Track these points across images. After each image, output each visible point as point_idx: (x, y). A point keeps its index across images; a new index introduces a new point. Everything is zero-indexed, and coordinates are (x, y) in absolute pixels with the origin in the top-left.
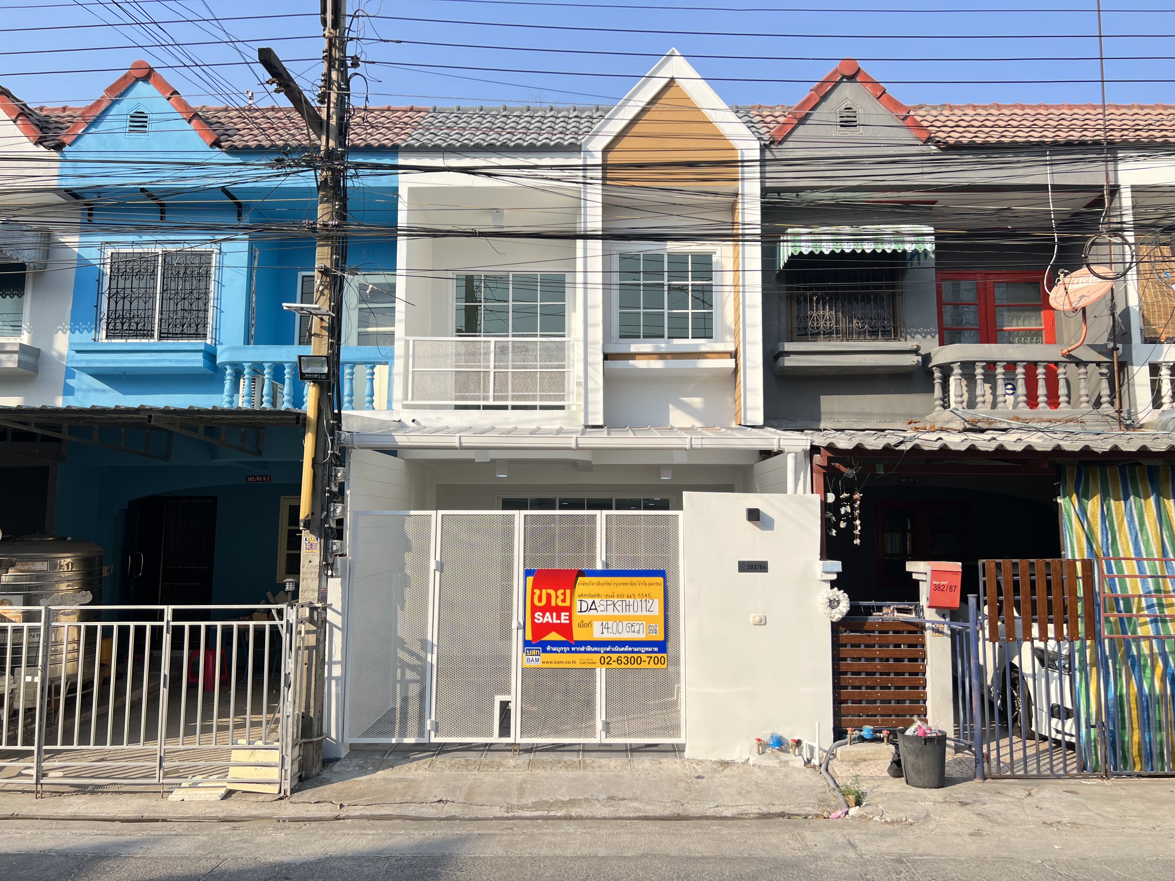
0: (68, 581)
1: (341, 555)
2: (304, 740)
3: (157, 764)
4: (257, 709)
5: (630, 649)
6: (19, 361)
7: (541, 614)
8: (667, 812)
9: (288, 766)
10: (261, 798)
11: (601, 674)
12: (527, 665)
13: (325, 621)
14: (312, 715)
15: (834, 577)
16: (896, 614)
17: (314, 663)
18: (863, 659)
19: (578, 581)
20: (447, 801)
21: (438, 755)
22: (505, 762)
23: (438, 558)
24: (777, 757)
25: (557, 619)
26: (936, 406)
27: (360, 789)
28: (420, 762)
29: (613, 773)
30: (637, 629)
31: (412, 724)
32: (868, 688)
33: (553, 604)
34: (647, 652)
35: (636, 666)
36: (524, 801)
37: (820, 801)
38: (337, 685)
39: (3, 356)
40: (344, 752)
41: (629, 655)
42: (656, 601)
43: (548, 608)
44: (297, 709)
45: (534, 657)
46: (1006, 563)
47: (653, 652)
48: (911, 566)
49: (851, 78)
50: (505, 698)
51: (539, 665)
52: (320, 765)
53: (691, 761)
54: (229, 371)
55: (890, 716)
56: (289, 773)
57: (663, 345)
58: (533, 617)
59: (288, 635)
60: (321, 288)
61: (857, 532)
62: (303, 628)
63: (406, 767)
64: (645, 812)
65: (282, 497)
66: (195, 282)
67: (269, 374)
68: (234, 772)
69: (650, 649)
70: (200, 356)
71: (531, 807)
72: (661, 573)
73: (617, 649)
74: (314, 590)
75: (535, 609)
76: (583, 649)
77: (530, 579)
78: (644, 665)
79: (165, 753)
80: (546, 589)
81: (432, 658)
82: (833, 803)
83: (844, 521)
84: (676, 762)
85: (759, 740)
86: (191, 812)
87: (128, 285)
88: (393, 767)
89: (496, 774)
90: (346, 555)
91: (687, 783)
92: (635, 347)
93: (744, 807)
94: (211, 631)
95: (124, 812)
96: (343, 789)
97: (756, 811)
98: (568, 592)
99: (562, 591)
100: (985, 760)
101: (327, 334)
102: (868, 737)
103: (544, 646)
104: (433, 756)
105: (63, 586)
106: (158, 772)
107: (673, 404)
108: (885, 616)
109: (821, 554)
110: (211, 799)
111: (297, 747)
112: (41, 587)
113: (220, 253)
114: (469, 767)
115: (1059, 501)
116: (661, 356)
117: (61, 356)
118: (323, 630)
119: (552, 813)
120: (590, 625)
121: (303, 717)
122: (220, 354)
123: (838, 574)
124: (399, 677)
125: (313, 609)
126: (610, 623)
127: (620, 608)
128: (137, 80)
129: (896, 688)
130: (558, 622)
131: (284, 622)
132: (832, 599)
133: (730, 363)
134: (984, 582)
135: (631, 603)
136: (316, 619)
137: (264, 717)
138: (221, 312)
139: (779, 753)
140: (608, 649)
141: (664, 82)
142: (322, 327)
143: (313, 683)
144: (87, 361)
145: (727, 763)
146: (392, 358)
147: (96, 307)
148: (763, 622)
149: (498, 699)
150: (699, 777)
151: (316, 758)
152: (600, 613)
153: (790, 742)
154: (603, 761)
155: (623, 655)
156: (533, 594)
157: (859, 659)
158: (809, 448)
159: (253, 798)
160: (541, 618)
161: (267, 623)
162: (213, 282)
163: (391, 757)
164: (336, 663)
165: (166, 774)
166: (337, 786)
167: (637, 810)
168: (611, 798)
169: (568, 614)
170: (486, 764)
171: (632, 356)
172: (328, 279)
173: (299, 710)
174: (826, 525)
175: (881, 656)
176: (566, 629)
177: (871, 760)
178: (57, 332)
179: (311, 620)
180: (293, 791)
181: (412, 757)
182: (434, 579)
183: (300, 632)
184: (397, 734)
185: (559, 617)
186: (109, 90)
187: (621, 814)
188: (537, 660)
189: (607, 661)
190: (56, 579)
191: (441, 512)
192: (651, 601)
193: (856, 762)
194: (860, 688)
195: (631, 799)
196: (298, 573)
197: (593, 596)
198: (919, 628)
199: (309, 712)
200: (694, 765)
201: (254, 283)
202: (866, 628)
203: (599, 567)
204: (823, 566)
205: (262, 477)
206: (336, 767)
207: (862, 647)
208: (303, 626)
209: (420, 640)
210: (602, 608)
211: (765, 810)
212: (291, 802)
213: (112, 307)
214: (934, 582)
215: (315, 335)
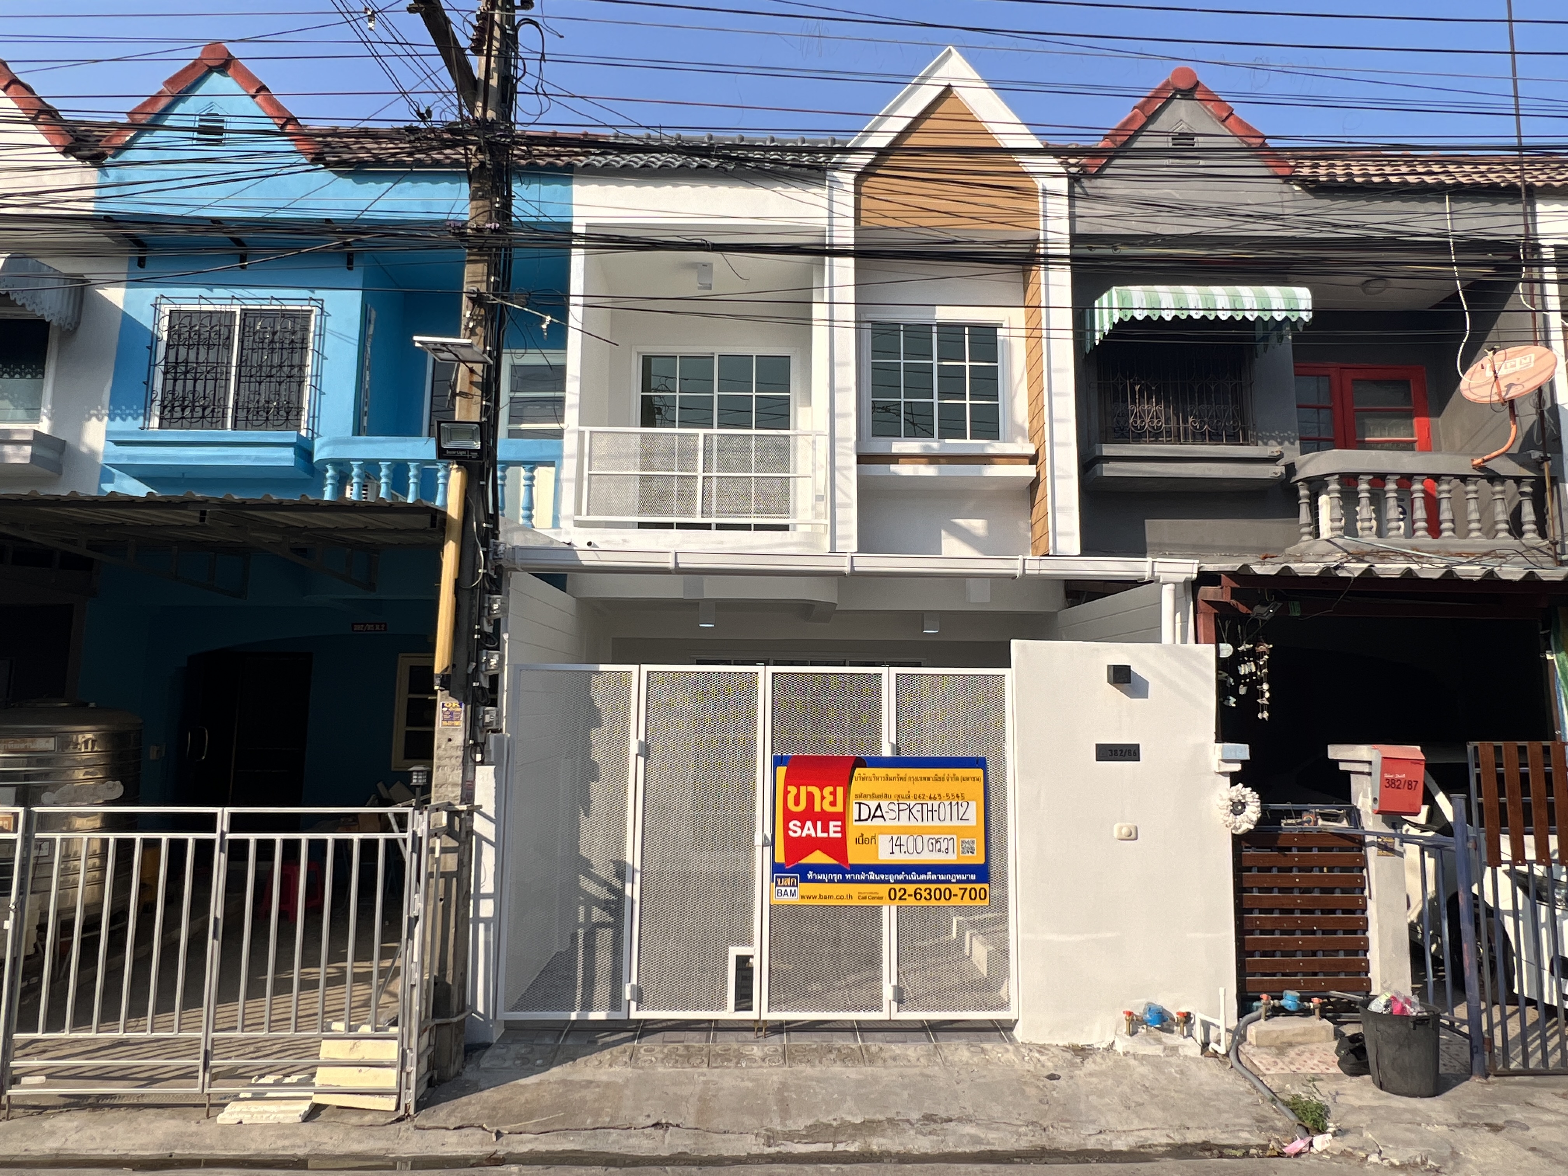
0: (86, 766)
1: (494, 731)
2: (438, 1021)
3: (200, 1062)
4: (363, 953)
5: (934, 877)
6: (33, 455)
7: (798, 824)
8: (1023, 1144)
9: (411, 1068)
10: (368, 1118)
11: (889, 915)
12: (777, 901)
13: (471, 832)
14: (449, 980)
15: (1237, 767)
16: (1320, 822)
17: (454, 898)
18: (1276, 890)
19: (856, 774)
20: (668, 1125)
21: (640, 1037)
22: (746, 1050)
23: (642, 737)
24: (1159, 1041)
25: (823, 831)
26: (1303, 534)
27: (527, 1102)
28: (616, 1050)
29: (916, 1071)
30: (944, 846)
31: (602, 991)
32: (1283, 932)
33: (817, 808)
34: (959, 882)
35: (943, 902)
36: (793, 1125)
37: (1258, 1121)
38: (487, 929)
39: (9, 449)
40: (496, 1034)
41: (933, 887)
42: (973, 804)
43: (809, 815)
44: (426, 970)
45: (788, 889)
46: (1509, 747)
47: (968, 881)
48: (1335, 752)
49: (1188, 94)
50: (744, 951)
51: (795, 900)
52: (461, 1057)
53: (1030, 1047)
54: (330, 473)
55: (1315, 974)
56: (413, 1077)
57: (935, 445)
58: (786, 829)
59: (415, 856)
60: (471, 325)
61: (1263, 701)
62: (437, 844)
63: (593, 1059)
64: (988, 1143)
65: (400, 655)
66: (286, 354)
67: (387, 476)
68: (323, 1076)
69: (964, 878)
70: (289, 453)
71: (804, 1136)
72: (979, 763)
73: (914, 876)
74: (454, 785)
75: (789, 816)
76: (863, 877)
77: (782, 771)
78: (955, 901)
79: (213, 1045)
80: (807, 785)
81: (633, 890)
82: (1279, 1124)
83: (1245, 684)
84: (1007, 1050)
85: (1130, 1014)
86: (254, 1146)
87: (192, 357)
88: (574, 1060)
89: (737, 1072)
90: (501, 731)
91: (1038, 1087)
92: (899, 447)
93: (1143, 1133)
94: (291, 849)
95: (142, 1147)
96: (499, 1102)
97: (1165, 1140)
98: (840, 790)
99: (831, 789)
100: (1487, 1047)
101: (479, 392)
102: (1293, 1009)
103: (803, 873)
104: (633, 1039)
105: (80, 774)
106: (201, 1074)
107: (946, 530)
108: (1306, 825)
109: (1216, 733)
110: (288, 1121)
111: (427, 1034)
112: (45, 775)
113: (322, 314)
114: (692, 1060)
115: (1549, 657)
116: (932, 459)
117: (93, 453)
118: (467, 846)
119: (841, 1147)
120: (873, 840)
121: (436, 984)
122: (319, 450)
123: (1243, 762)
124: (581, 919)
125: (453, 814)
126: (904, 838)
127: (918, 816)
128: (211, 70)
129: (1324, 932)
130: (825, 835)
131: (408, 835)
132: (1236, 800)
133: (1029, 471)
134: (1478, 776)
135: (936, 808)
136: (457, 829)
137: (374, 966)
138: (322, 393)
139: (1162, 1034)
140: (901, 877)
141: (938, 90)
142: (472, 383)
143: (452, 931)
144: (130, 457)
145: (1083, 1049)
146: (560, 457)
147: (147, 383)
148: (1133, 836)
149: (734, 951)
150: (1052, 1077)
151: (454, 1049)
152: (889, 823)
153: (1175, 1016)
154: (896, 1049)
155: (923, 886)
156: (786, 793)
157: (1270, 890)
158: (1195, 576)
159: (355, 1120)
160: (799, 830)
161: (381, 837)
162: (310, 353)
163: (569, 1042)
164: (487, 896)
165: (214, 1077)
166: (490, 1095)
167: (975, 1140)
168: (929, 1118)
169: (839, 823)
170: (719, 1055)
171: (895, 459)
172: (483, 312)
173: (430, 973)
174: (1223, 691)
175: (1300, 885)
176: (837, 848)
177: (1300, 1044)
178: (89, 419)
179: (449, 831)
180: (420, 1105)
181: (600, 1042)
182: (635, 767)
183: (432, 850)
184: (578, 1008)
185: (825, 829)
186: (170, 82)
187: (950, 1147)
188: (793, 894)
189: (899, 895)
190: (67, 763)
191: (646, 668)
192: (965, 804)
193: (1282, 1048)
194: (1272, 932)
195: (960, 1120)
196: (431, 758)
197: (879, 797)
198: (1358, 843)
199: (445, 976)
200: (1037, 1055)
201: (368, 356)
202: (1281, 843)
203: (886, 752)
204: (1223, 751)
205: (375, 624)
206: (487, 1061)
207: (1275, 871)
208: (438, 841)
209: (614, 862)
210: (893, 815)
211: (1177, 1139)
212: (416, 1128)
213: (169, 387)
214: (1387, 776)
215: (462, 394)
